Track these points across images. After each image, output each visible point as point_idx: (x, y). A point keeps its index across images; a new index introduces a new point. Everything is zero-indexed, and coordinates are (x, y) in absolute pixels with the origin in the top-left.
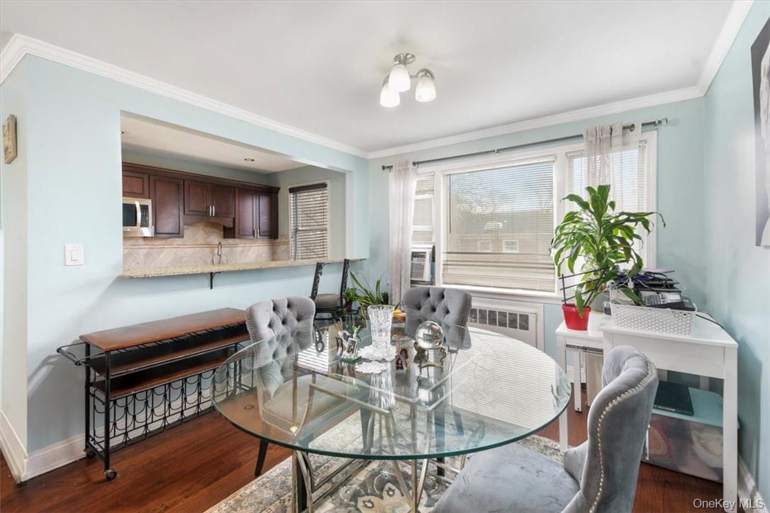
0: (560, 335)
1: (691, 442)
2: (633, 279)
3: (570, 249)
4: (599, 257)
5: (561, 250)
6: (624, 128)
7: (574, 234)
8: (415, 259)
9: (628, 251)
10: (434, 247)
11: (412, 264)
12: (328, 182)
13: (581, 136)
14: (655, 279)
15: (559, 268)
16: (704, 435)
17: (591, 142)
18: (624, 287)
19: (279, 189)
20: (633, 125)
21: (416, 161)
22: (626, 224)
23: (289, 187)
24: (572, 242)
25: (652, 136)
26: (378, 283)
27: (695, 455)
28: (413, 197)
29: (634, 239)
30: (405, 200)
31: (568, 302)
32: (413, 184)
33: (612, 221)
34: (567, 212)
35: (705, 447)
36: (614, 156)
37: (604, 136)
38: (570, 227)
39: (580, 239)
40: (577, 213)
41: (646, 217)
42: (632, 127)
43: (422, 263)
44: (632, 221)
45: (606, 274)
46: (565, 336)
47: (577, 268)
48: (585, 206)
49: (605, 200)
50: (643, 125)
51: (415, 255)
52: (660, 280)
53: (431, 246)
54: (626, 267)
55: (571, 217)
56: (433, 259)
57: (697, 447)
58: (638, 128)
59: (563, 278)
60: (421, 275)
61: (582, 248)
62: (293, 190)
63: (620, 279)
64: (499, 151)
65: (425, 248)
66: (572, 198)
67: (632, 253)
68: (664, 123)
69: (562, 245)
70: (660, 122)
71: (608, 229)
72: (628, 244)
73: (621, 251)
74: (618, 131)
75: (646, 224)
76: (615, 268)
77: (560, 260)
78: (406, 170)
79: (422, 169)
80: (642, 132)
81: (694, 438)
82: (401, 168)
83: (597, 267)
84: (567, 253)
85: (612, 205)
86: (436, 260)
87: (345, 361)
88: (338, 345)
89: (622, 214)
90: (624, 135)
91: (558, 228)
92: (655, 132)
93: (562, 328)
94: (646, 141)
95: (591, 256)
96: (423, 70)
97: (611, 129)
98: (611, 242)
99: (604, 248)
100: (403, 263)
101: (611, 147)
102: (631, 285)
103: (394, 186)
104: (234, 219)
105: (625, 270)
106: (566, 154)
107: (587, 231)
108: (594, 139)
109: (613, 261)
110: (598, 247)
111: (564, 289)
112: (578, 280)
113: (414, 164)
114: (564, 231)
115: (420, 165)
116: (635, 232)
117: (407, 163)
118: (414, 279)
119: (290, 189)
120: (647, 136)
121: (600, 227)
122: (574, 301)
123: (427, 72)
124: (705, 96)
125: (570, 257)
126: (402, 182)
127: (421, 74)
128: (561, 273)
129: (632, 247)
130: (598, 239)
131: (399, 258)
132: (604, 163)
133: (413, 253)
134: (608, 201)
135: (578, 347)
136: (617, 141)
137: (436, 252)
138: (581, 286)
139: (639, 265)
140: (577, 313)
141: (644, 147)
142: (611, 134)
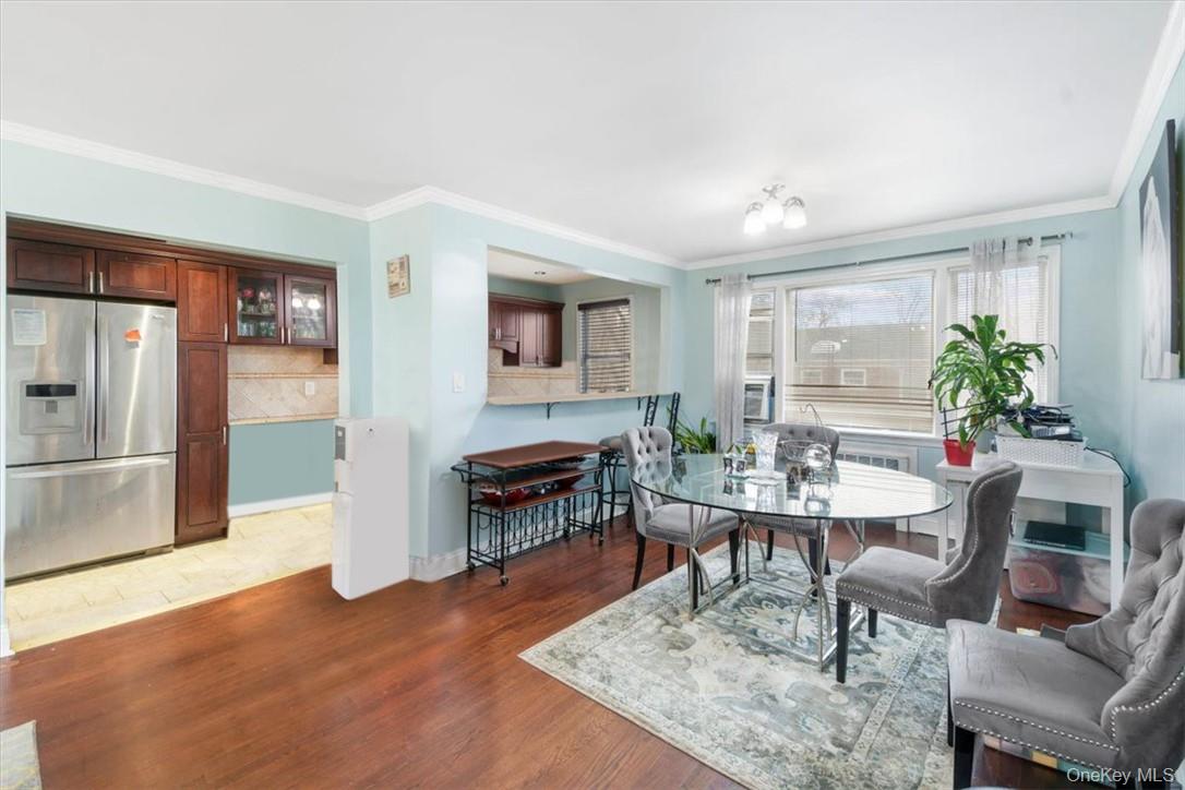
0: (941, 469)
1: (1083, 578)
2: (1023, 413)
3: (953, 382)
4: (986, 390)
5: (943, 382)
6: (1020, 241)
7: (957, 365)
8: (749, 393)
9: (1019, 383)
10: (773, 379)
11: (746, 399)
12: (631, 297)
13: (967, 249)
14: (1048, 414)
15: (940, 401)
16: (1097, 570)
17: (979, 256)
18: (1014, 423)
19: (563, 305)
20: (1031, 239)
21: (751, 274)
22: (1016, 355)
23: (578, 303)
24: (955, 373)
25: (1053, 250)
26: (704, 421)
27: (1088, 593)
28: (747, 319)
29: (1026, 372)
30: (737, 321)
31: (950, 437)
32: (747, 303)
33: (1002, 352)
34: (949, 341)
35: (1098, 584)
36: (1008, 275)
37: (996, 251)
38: (952, 357)
39: (963, 370)
40: (960, 342)
41: (1040, 348)
42: (1029, 241)
43: (759, 398)
44: (1022, 352)
45: (993, 406)
46: (947, 471)
47: (961, 402)
48: (970, 336)
49: (992, 329)
50: (1043, 238)
51: (748, 388)
52: (1053, 414)
53: (770, 377)
54: (1015, 400)
55: (954, 347)
56: (772, 393)
57: (1089, 584)
58: (1037, 242)
59: (945, 411)
60: (758, 410)
61: (967, 381)
62: (583, 307)
63: (1010, 413)
64: (861, 264)
65: (761, 378)
66: (957, 327)
67: (1023, 387)
68: (1068, 237)
69: (943, 378)
70: (1063, 236)
71: (997, 361)
72: (1019, 376)
73: (1012, 385)
74: (1012, 245)
75: (1040, 356)
76: (1003, 401)
77: (942, 393)
78: (740, 284)
79: (758, 284)
80: (1042, 246)
81: (1086, 574)
82: (732, 283)
83: (983, 400)
84: (949, 386)
85: (1002, 334)
86: (776, 394)
87: (736, 477)
88: (726, 466)
89: (1013, 344)
90: (1020, 249)
91: (939, 358)
92: (1059, 247)
93: (944, 464)
94: (1047, 257)
95: (978, 388)
96: (794, 198)
97: (1004, 243)
98: (1000, 374)
99: (992, 381)
100: (735, 397)
101: (1004, 262)
102: (1020, 419)
103: (722, 305)
104: (518, 343)
105: (1015, 405)
106: (948, 269)
107: (972, 362)
108: (982, 254)
109: (1003, 394)
110: (984, 379)
111: (946, 423)
112: (962, 413)
113: (749, 277)
114: (946, 362)
115: (756, 279)
116: (1028, 364)
117: (740, 276)
118: (747, 417)
119: (579, 306)
120: (1047, 250)
121: (987, 358)
122: (957, 437)
123: (799, 202)
124: (1118, 206)
125: (952, 390)
126: (733, 300)
127: (791, 202)
128: (943, 406)
129: (1024, 380)
130: (984, 371)
131: (729, 392)
132: (994, 281)
133: (747, 385)
134: (997, 329)
135: (961, 482)
136: (1011, 255)
137: (776, 383)
138: (965, 419)
139: (1030, 399)
140: (960, 448)
141: (1045, 264)
142: (1004, 248)
